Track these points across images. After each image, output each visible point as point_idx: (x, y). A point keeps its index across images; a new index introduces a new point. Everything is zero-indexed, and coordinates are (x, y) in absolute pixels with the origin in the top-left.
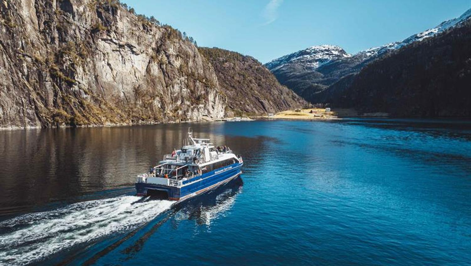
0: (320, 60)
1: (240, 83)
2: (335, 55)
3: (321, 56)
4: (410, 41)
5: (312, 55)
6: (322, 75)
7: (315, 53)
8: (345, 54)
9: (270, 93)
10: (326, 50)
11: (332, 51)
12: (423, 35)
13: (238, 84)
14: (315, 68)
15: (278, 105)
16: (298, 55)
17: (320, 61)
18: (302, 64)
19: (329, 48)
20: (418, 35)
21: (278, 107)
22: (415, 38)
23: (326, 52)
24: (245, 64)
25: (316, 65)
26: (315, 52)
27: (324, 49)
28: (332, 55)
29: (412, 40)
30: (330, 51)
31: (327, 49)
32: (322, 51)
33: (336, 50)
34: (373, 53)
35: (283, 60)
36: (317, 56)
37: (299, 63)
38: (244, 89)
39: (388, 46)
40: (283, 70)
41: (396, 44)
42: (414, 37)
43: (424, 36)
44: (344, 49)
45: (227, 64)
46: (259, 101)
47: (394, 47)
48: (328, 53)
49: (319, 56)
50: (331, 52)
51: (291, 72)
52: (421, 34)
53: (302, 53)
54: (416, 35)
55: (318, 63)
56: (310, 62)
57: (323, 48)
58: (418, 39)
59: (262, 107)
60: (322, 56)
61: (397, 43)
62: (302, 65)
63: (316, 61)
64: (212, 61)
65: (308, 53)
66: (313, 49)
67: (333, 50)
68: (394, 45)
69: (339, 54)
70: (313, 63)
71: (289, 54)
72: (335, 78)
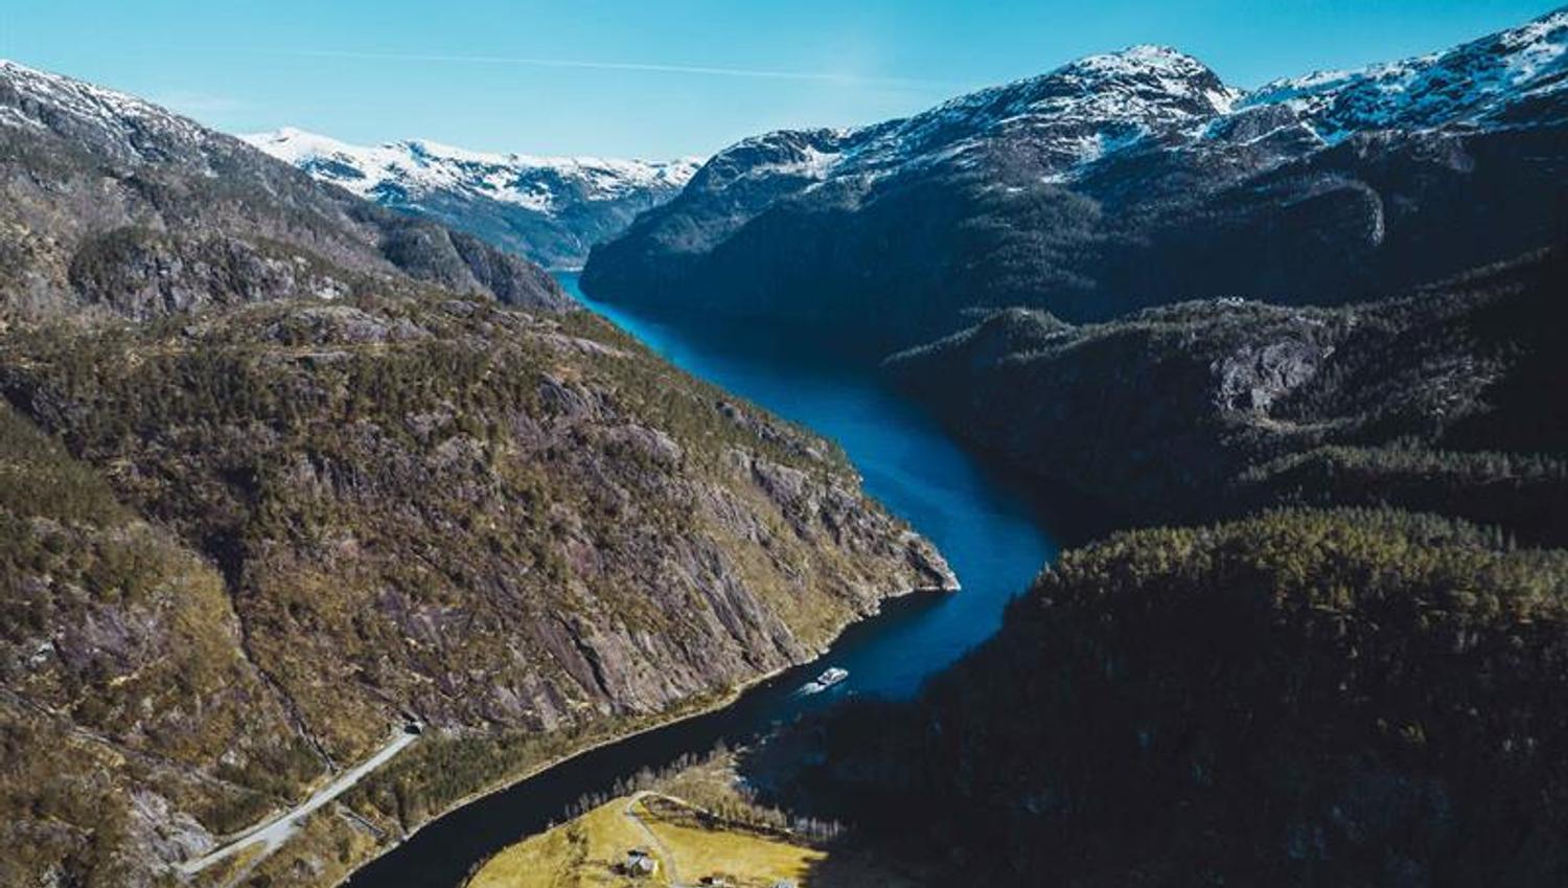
0: (1110, 129)
1: (496, 547)
2: (1174, 97)
3: (1117, 102)
4: (1467, 63)
5: (1084, 101)
6: (1095, 207)
7: (1097, 92)
8: (1215, 89)
9: (651, 583)
10: (1140, 77)
11: (1165, 82)
12: (1527, 38)
13: (485, 555)
14: (1084, 161)
15: (681, 645)
16: (1032, 93)
17: (1107, 132)
18: (1037, 141)
19: (1153, 69)
20: (1507, 40)
21: (685, 650)
22: (1490, 52)
23: (1141, 86)
24: (553, 425)
25: (1091, 148)
26: (1101, 84)
27: (1133, 71)
28: (1164, 96)
29: (1477, 57)
30: (1154, 79)
31: (1147, 71)
32: (1126, 80)
33: (1181, 77)
34: (1318, 104)
35: (979, 108)
36: (1102, 102)
37: (1027, 139)
38: (510, 581)
39: (1379, 77)
40: (959, 169)
41: (1413, 72)
42: (1488, 47)
43: (1530, 43)
44: (1213, 70)
45: (448, 448)
46: (580, 646)
47: (1403, 83)
48: (1147, 88)
49: (1110, 106)
50: (1160, 87)
51: (985, 182)
52: (1520, 33)
53: (1050, 87)
54: (1498, 37)
55: (1098, 137)
56: (1071, 132)
57: (1129, 65)
58: (1502, 56)
59: (590, 675)
60: (1121, 105)
61: (1414, 66)
62: (1035, 146)
63: (1093, 128)
64: (376, 436)
65: (1071, 91)
66: (1092, 68)
67: (1169, 76)
68: (1403, 74)
69: (1189, 95)
70: (1080, 139)
71: (1004, 86)
72: (1136, 239)
